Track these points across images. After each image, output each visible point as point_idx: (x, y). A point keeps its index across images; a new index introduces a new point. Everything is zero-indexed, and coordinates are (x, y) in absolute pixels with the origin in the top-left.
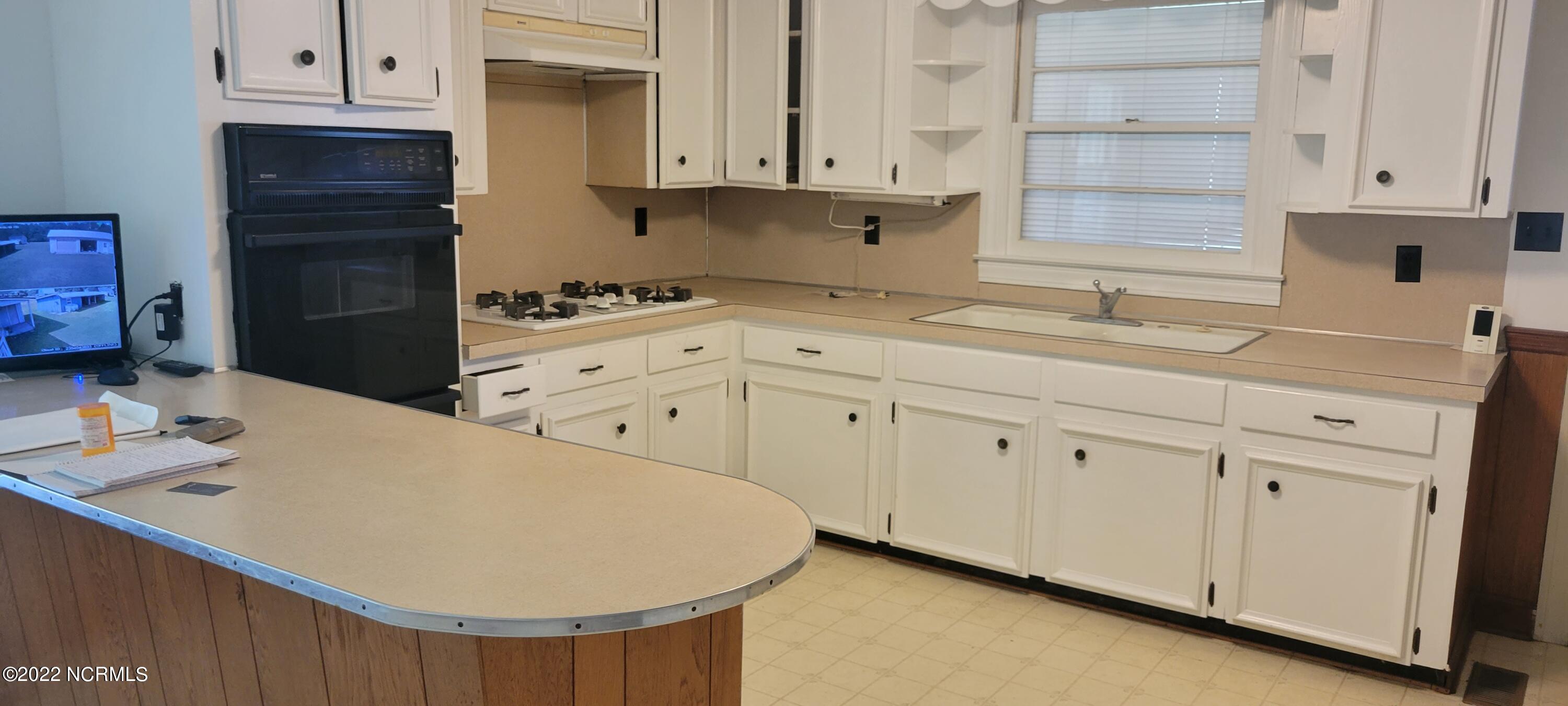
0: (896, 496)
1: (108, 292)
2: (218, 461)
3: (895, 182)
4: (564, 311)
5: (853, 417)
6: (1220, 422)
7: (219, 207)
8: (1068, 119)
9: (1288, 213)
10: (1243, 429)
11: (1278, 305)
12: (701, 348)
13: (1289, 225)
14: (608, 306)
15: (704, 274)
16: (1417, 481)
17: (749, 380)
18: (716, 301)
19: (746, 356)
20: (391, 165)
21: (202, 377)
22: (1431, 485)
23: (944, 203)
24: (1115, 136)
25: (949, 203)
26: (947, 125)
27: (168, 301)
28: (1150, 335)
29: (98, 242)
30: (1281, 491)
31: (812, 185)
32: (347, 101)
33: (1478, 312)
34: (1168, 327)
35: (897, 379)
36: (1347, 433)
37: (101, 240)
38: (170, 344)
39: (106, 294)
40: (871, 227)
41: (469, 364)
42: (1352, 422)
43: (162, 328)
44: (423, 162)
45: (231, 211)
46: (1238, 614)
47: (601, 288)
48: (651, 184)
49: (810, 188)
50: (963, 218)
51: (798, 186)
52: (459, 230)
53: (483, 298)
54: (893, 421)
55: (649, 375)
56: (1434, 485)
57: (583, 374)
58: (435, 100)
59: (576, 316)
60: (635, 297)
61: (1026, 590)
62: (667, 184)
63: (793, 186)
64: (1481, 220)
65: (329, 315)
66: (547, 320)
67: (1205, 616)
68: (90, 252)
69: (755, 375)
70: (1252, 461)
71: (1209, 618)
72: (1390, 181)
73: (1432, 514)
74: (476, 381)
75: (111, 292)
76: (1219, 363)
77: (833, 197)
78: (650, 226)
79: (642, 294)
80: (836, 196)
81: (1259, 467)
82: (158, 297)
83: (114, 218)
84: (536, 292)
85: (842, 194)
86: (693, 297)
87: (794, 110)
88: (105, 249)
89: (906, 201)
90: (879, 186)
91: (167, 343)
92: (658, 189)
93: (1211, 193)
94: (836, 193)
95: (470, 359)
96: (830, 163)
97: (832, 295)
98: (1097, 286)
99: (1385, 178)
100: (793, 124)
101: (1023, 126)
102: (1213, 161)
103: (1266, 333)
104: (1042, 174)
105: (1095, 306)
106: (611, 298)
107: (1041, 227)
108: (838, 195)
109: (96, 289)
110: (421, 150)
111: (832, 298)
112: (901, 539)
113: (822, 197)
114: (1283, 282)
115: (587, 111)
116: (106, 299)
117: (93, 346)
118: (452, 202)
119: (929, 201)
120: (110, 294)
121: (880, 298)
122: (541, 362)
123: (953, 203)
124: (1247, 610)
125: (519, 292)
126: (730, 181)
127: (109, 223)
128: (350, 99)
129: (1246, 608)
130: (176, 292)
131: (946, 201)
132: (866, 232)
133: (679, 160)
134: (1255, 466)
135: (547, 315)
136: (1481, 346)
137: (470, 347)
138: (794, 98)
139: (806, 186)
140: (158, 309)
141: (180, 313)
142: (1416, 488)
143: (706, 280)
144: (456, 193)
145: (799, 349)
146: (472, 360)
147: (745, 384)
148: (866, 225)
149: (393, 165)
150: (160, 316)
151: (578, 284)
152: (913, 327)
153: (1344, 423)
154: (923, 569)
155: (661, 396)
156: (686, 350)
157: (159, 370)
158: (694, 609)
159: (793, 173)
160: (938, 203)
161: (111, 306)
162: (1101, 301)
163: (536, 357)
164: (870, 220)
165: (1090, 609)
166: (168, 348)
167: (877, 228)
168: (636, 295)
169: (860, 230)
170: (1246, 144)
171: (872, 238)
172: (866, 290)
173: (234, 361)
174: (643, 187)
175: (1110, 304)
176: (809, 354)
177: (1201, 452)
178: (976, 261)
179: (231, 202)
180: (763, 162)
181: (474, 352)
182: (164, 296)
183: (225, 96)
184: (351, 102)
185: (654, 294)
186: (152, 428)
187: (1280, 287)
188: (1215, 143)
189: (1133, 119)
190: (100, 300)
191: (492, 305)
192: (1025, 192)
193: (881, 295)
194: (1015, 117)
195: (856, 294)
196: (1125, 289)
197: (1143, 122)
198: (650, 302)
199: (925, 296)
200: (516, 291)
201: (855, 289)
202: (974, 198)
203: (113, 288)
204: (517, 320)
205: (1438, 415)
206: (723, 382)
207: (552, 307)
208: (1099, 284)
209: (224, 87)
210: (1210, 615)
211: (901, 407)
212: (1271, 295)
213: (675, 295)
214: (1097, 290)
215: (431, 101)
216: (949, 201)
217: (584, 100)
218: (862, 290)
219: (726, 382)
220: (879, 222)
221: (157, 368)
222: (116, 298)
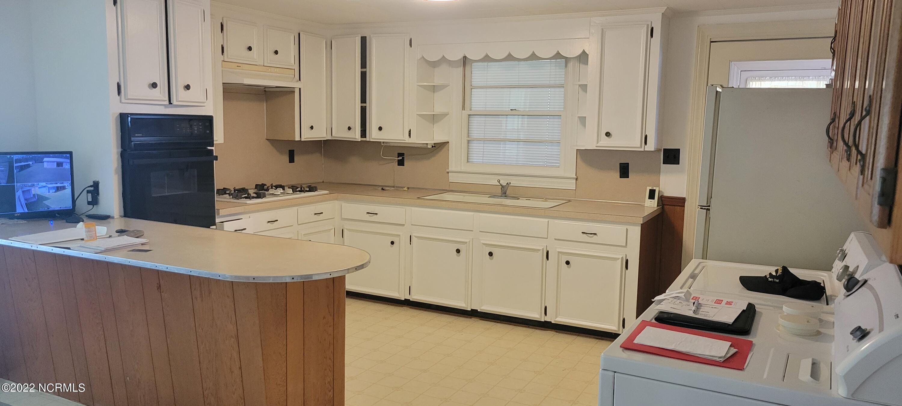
0: (412, 278)
1: (67, 184)
2: (142, 243)
3: (410, 137)
4: (259, 196)
5: (392, 243)
6: (546, 237)
7: (118, 148)
8: (487, 109)
9: (577, 150)
10: (555, 239)
11: (575, 189)
12: (322, 213)
13: (578, 155)
14: (279, 193)
15: (322, 181)
16: (621, 257)
17: (344, 228)
18: (329, 192)
19: (343, 217)
20: (188, 130)
21: (109, 220)
22: (626, 259)
23: (432, 147)
24: (526, 117)
25: (435, 147)
26: (434, 111)
27: (92, 189)
28: (522, 202)
29: (64, 164)
30: (570, 265)
31: (372, 139)
32: (170, 103)
33: (650, 190)
34: (530, 200)
35: (412, 225)
36: (594, 239)
37: (64, 162)
38: (93, 207)
39: (66, 185)
40: (400, 158)
41: (219, 218)
42: (596, 234)
43: (90, 200)
44: (201, 129)
45: (122, 150)
46: (556, 318)
47: (274, 186)
48: (297, 138)
49: (371, 140)
50: (442, 153)
51: (366, 139)
52: (216, 158)
53: (220, 191)
54: (410, 244)
55: (298, 225)
56: (627, 258)
57: (269, 223)
58: (206, 102)
59: (265, 198)
60: (291, 190)
61: (470, 317)
62: (305, 139)
63: (364, 139)
64: (645, 151)
65: (164, 194)
66: (252, 199)
67: (543, 321)
68: (60, 167)
69: (347, 226)
70: (559, 252)
71: (545, 321)
72: (611, 135)
73: (627, 270)
74: (223, 225)
75: (69, 185)
76: (545, 211)
77: (382, 144)
78: (296, 158)
79: (295, 189)
80: (384, 144)
81: (562, 255)
82: (89, 187)
83: (71, 153)
84: (245, 188)
85: (386, 143)
86: (318, 190)
87: (364, 105)
88: (67, 166)
89: (416, 146)
90: (403, 139)
91: (92, 206)
92: (300, 141)
93: (547, 141)
94: (383, 142)
95: (220, 215)
96: (380, 129)
97: (383, 189)
98: (499, 181)
99: (608, 135)
100: (363, 111)
101: (467, 112)
102: (548, 128)
103: (570, 201)
104: (475, 133)
105: (499, 191)
106: (280, 190)
107: (476, 157)
108: (384, 143)
109: (63, 183)
110: (200, 124)
111: (383, 191)
112: (415, 297)
113: (377, 144)
114: (576, 179)
115: (266, 105)
116: (66, 187)
117: (60, 208)
118: (213, 146)
119: (425, 146)
120: (68, 185)
121: (405, 190)
122: (250, 217)
123: (437, 147)
124: (560, 316)
125: (236, 188)
126: (334, 137)
127: (68, 155)
128: (171, 102)
129: (559, 316)
130: (96, 185)
131: (433, 146)
132: (398, 160)
133: (310, 128)
134: (560, 255)
135: (252, 197)
136: (651, 204)
137: (220, 210)
138: (363, 99)
139: (370, 139)
140: (88, 192)
141: (98, 194)
142: (620, 260)
143: (323, 183)
144: (215, 142)
145: (367, 213)
146: (221, 216)
147: (343, 230)
148: (398, 157)
149: (189, 130)
150: (90, 195)
151: (263, 185)
152: (418, 201)
153: (593, 235)
154: (426, 311)
155: (304, 235)
156: (315, 214)
157: (88, 218)
158: (330, 275)
159: (363, 133)
160: (430, 146)
161: (68, 190)
162: (501, 189)
163: (248, 215)
164: (400, 155)
165: (498, 322)
166: (92, 208)
167: (403, 158)
168: (291, 189)
169: (396, 159)
170: (560, 120)
171: (401, 163)
172: (399, 187)
173: (122, 214)
174: (294, 140)
175: (505, 190)
176: (372, 215)
177: (539, 250)
178: (448, 173)
179: (122, 147)
180: (349, 128)
181: (222, 212)
182: (91, 186)
183: (121, 102)
184: (172, 104)
185: (299, 189)
186: (105, 235)
187: (575, 181)
188: (548, 120)
189: (514, 109)
190: (64, 188)
191: (224, 194)
192: (469, 142)
193: (406, 189)
194: (464, 108)
195: (394, 189)
196: (510, 183)
197: (518, 110)
198: (298, 193)
199: (426, 189)
200: (235, 187)
201: (394, 187)
202: (446, 144)
203: (69, 183)
204: (238, 200)
205: (627, 229)
206: (332, 229)
207: (254, 194)
208: (500, 181)
209: (120, 98)
210: (545, 320)
211: (414, 237)
212: (571, 185)
213: (309, 189)
214: (500, 185)
215: (204, 103)
216: (435, 146)
217: (265, 100)
218: (396, 187)
219: (334, 229)
220: (404, 155)
221: (87, 217)
222: (70, 187)
